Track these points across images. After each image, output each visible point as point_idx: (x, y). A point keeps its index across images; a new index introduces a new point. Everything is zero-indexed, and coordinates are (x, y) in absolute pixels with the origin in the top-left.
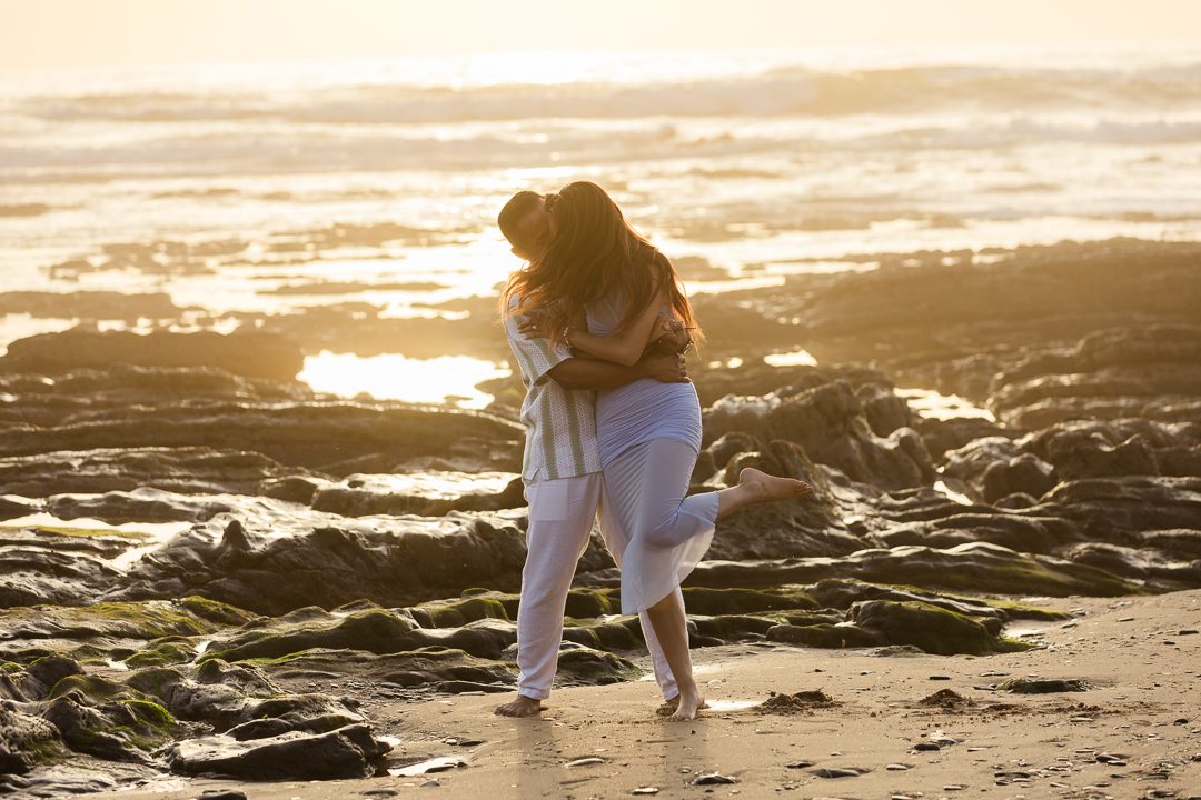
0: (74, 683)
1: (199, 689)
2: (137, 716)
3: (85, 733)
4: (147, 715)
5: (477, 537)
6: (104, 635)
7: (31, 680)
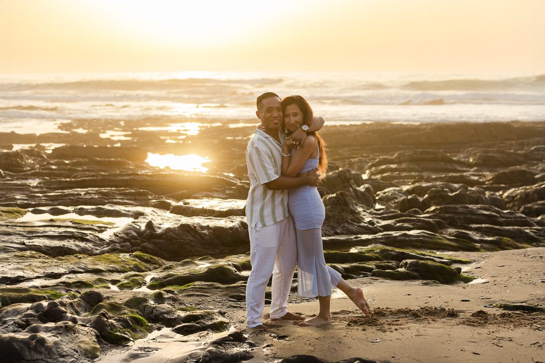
0: (102, 307)
1: (156, 307)
2: (132, 323)
3: (110, 333)
4: (137, 322)
5: (242, 228)
6: (106, 271)
7: (82, 303)
